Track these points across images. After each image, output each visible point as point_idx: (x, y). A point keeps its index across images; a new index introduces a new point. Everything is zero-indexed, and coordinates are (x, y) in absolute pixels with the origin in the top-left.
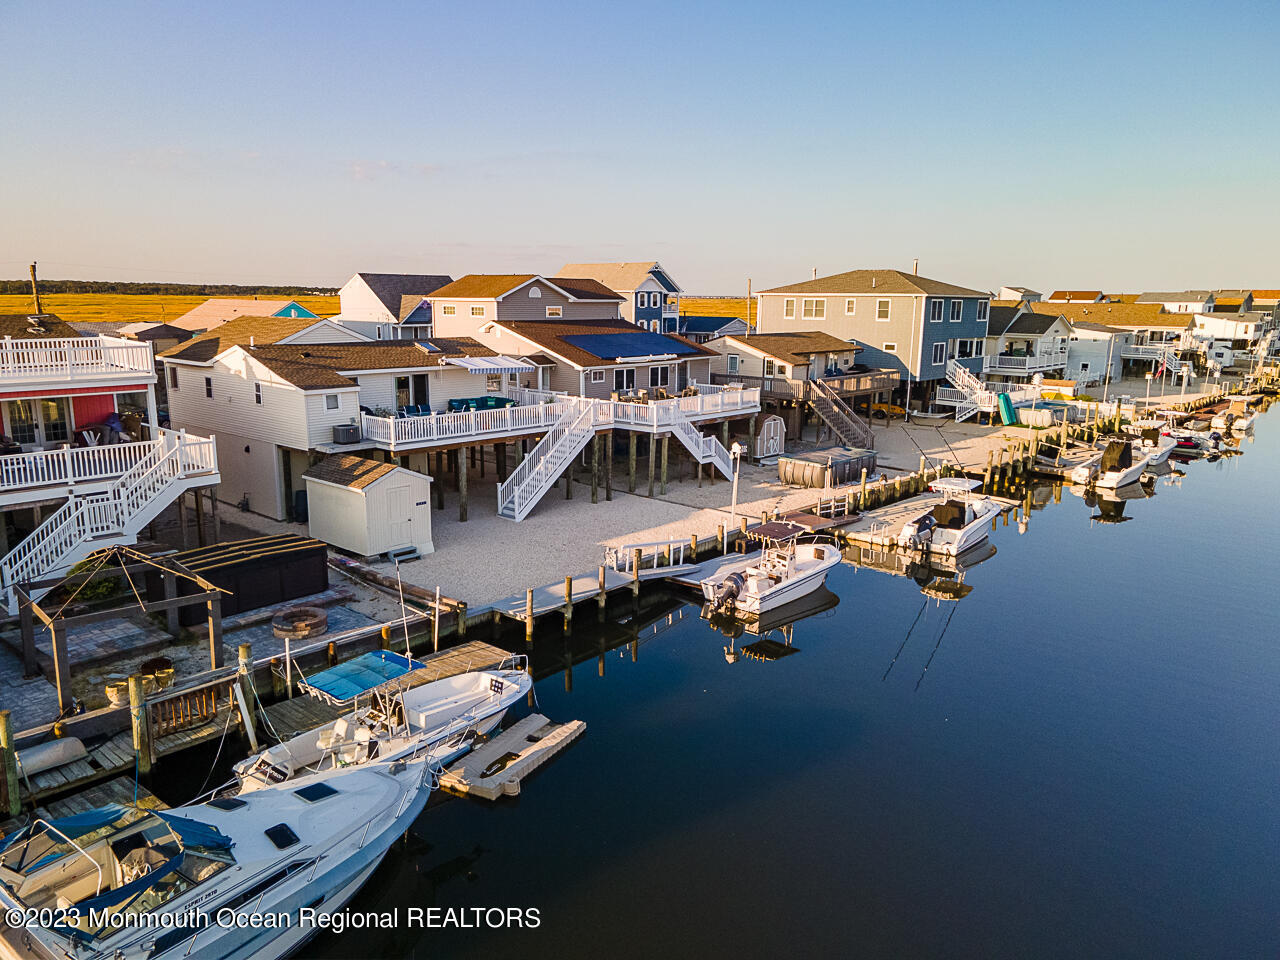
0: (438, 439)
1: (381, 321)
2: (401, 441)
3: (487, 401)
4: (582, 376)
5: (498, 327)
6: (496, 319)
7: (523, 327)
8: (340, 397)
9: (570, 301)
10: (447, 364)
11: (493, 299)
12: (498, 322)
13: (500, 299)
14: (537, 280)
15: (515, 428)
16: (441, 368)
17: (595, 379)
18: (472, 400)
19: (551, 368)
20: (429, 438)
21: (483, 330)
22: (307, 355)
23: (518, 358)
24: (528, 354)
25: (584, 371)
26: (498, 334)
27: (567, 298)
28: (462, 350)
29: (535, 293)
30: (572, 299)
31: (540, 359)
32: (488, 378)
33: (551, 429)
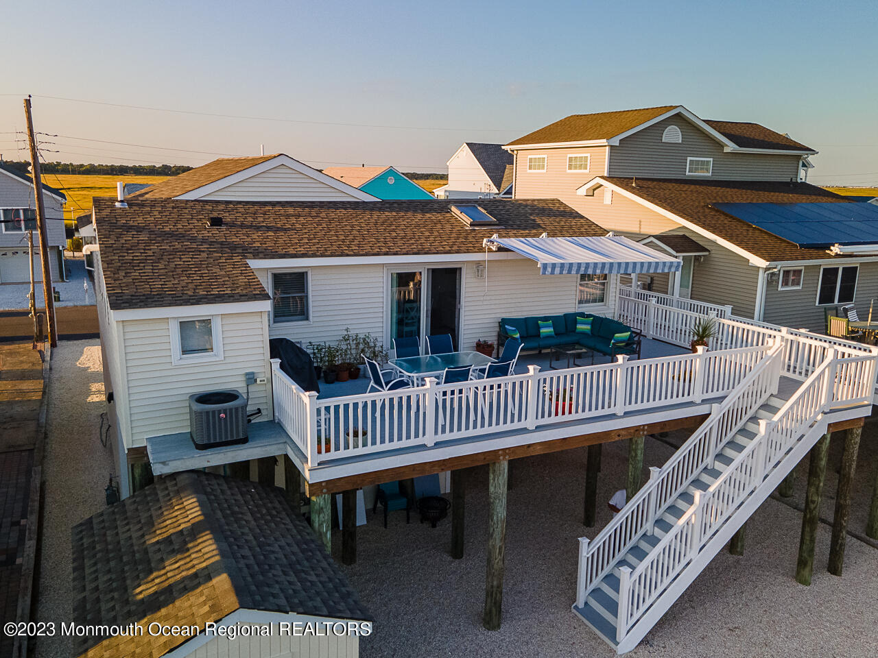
0: (438, 445)
1: (483, 191)
2: (334, 455)
3: (576, 322)
4: (762, 279)
5: (610, 187)
6: (606, 174)
7: (649, 187)
8: (217, 327)
9: (726, 150)
10: (500, 249)
11: (603, 142)
12: (609, 178)
13: (616, 141)
14: (679, 115)
15: (633, 407)
16: (485, 256)
17: (785, 283)
18: (546, 319)
19: (697, 258)
20: (413, 442)
21: (582, 191)
22: (217, 222)
23: (638, 237)
24: (657, 232)
25: (767, 269)
26: (607, 200)
27: (721, 146)
28: (539, 221)
29: (673, 135)
30: (730, 147)
31: (678, 242)
32: (583, 277)
33: (717, 411)
